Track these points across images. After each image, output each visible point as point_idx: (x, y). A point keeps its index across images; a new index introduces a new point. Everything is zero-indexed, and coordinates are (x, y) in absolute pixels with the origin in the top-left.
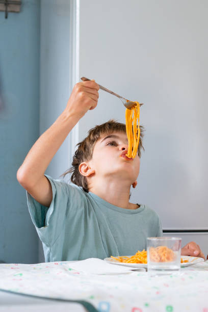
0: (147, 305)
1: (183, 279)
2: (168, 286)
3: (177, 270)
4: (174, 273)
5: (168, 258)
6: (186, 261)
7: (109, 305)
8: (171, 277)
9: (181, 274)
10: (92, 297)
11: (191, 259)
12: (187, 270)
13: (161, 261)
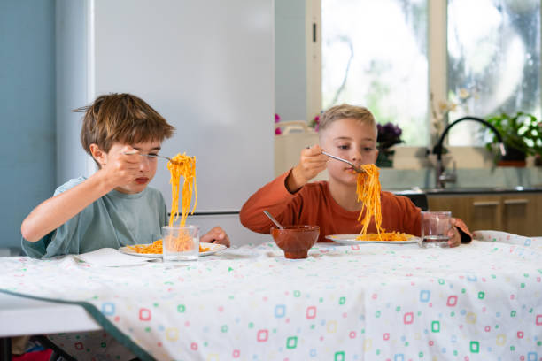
0: (156, 305)
1: (200, 272)
2: (182, 280)
3: (195, 260)
4: (192, 264)
5: (187, 248)
6: (207, 249)
7: (113, 307)
8: (189, 269)
9: (200, 265)
10: (96, 298)
11: (213, 246)
12: (207, 260)
13: (179, 250)
